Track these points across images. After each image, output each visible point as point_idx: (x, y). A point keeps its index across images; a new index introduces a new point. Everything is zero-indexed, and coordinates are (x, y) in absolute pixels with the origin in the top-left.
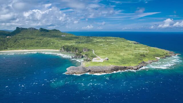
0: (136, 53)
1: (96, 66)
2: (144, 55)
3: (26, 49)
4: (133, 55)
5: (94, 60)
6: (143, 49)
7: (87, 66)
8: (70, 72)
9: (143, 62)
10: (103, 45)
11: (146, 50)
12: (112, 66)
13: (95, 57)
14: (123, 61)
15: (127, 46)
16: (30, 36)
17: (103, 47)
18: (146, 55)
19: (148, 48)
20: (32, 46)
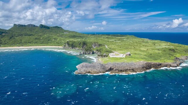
3: (22, 46)
20: (30, 43)
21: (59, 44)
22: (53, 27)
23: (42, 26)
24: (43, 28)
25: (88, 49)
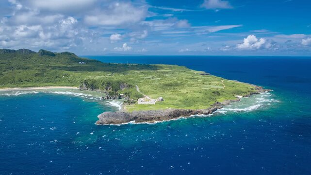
0: (206, 90)
1: (146, 110)
2: (218, 92)
4: (200, 93)
5: (140, 101)
6: (217, 83)
7: (131, 112)
8: (104, 120)
9: (218, 103)
10: (153, 78)
11: (221, 85)
12: (170, 109)
13: (141, 96)
14: (187, 102)
15: (191, 79)
17: (152, 81)
18: (221, 93)
19: (223, 81)
20: (28, 81)
21: (72, 83)
22: (61, 54)
23: (44, 53)
24: (45, 56)
25: (113, 93)
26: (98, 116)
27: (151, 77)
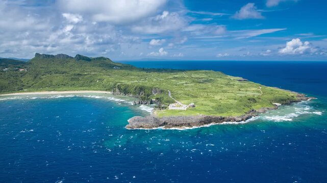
0: (241, 97)
1: (176, 115)
2: (254, 99)
3: (54, 90)
4: (235, 99)
5: (171, 107)
6: (253, 90)
7: (161, 117)
8: (134, 124)
9: (253, 110)
10: (186, 84)
11: (259, 92)
12: (201, 115)
13: (173, 102)
14: (219, 109)
15: (227, 85)
16: (60, 68)
17: (186, 87)
18: (257, 100)
19: (261, 88)
20: (65, 85)
21: (106, 88)
22: (97, 58)
23: (80, 58)
24: (81, 60)
25: (145, 98)
26: (128, 121)
27: (184, 82)
